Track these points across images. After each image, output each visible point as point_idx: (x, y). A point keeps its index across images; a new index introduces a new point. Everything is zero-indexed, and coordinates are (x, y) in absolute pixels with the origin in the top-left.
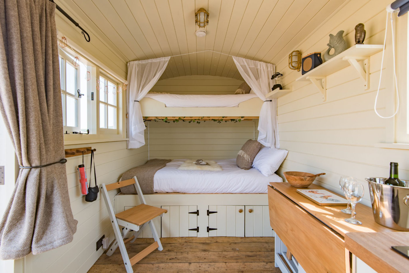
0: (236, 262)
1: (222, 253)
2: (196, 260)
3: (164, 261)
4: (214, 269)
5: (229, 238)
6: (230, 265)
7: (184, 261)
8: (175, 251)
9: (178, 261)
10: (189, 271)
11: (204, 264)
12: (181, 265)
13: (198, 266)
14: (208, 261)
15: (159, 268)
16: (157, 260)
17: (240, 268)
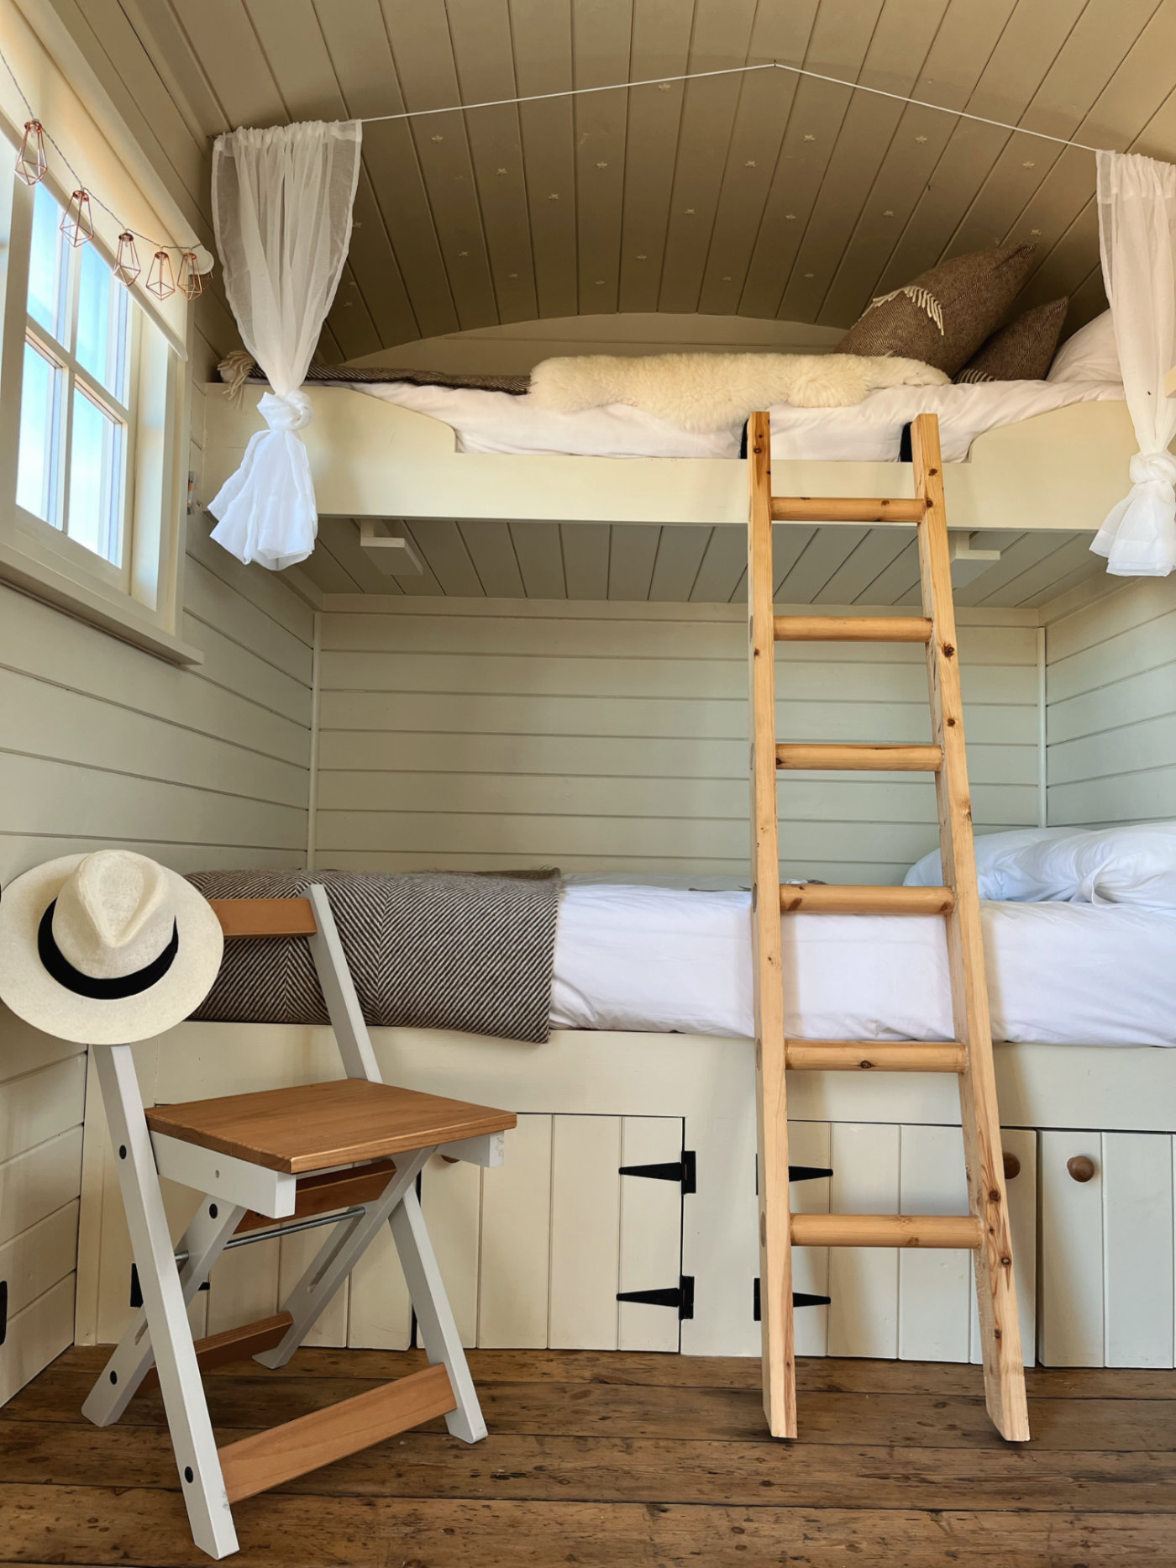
0: (1019, 1511)
1: (891, 1456)
2: (701, 1491)
3: (454, 1488)
4: (852, 1547)
5: (920, 1367)
6: (969, 1526)
7: (609, 1494)
8: (531, 1428)
9: (559, 1490)
10: (656, 1554)
11: (767, 1515)
12: (586, 1513)
13: (724, 1525)
14: (793, 1501)
15: (421, 1526)
16: (400, 1476)
17: (1053, 1543)
